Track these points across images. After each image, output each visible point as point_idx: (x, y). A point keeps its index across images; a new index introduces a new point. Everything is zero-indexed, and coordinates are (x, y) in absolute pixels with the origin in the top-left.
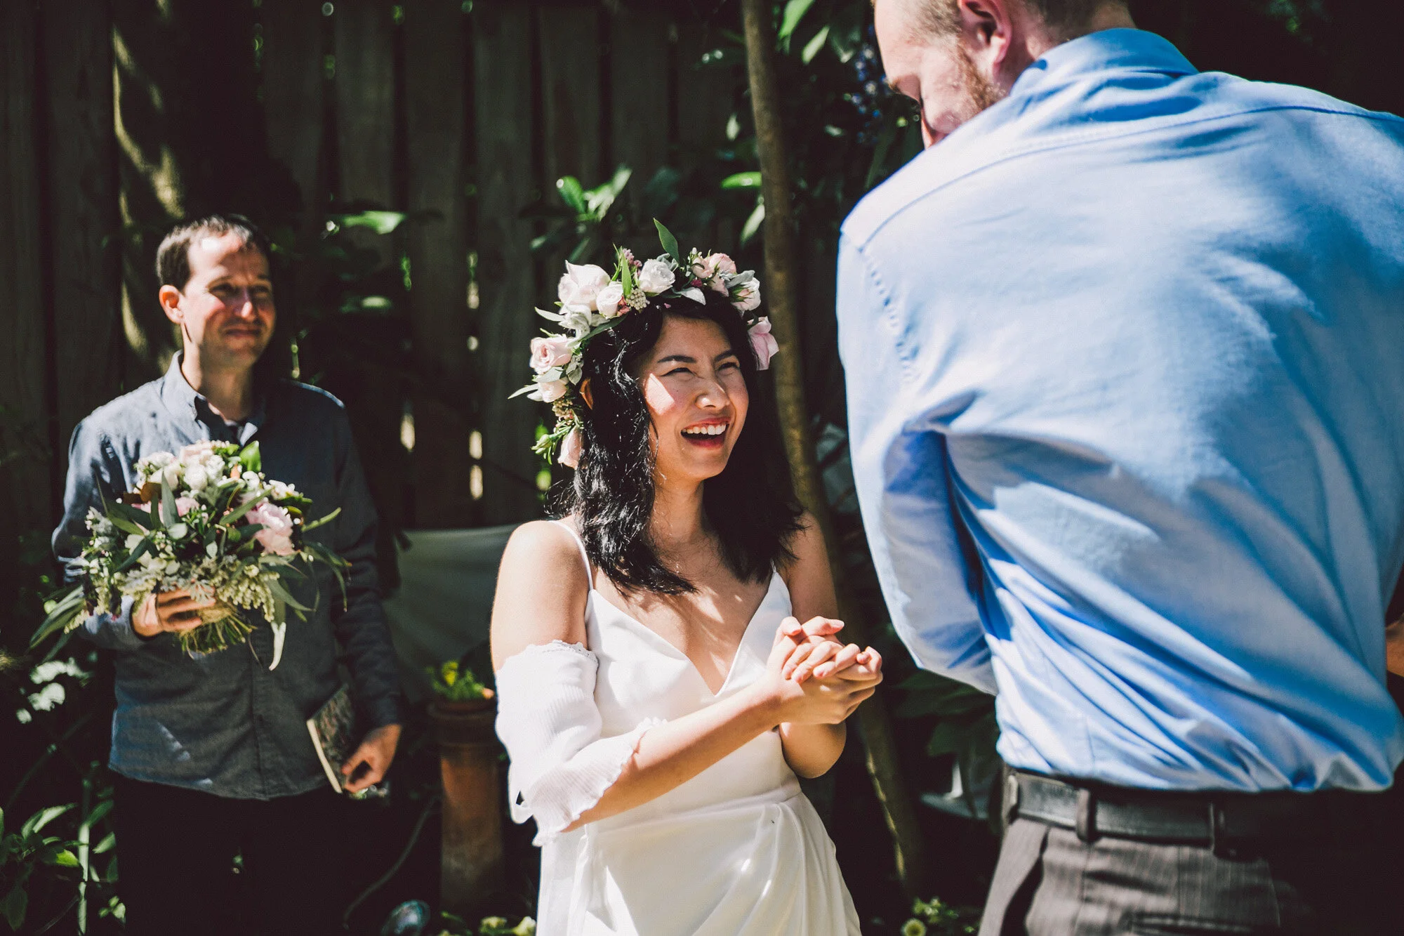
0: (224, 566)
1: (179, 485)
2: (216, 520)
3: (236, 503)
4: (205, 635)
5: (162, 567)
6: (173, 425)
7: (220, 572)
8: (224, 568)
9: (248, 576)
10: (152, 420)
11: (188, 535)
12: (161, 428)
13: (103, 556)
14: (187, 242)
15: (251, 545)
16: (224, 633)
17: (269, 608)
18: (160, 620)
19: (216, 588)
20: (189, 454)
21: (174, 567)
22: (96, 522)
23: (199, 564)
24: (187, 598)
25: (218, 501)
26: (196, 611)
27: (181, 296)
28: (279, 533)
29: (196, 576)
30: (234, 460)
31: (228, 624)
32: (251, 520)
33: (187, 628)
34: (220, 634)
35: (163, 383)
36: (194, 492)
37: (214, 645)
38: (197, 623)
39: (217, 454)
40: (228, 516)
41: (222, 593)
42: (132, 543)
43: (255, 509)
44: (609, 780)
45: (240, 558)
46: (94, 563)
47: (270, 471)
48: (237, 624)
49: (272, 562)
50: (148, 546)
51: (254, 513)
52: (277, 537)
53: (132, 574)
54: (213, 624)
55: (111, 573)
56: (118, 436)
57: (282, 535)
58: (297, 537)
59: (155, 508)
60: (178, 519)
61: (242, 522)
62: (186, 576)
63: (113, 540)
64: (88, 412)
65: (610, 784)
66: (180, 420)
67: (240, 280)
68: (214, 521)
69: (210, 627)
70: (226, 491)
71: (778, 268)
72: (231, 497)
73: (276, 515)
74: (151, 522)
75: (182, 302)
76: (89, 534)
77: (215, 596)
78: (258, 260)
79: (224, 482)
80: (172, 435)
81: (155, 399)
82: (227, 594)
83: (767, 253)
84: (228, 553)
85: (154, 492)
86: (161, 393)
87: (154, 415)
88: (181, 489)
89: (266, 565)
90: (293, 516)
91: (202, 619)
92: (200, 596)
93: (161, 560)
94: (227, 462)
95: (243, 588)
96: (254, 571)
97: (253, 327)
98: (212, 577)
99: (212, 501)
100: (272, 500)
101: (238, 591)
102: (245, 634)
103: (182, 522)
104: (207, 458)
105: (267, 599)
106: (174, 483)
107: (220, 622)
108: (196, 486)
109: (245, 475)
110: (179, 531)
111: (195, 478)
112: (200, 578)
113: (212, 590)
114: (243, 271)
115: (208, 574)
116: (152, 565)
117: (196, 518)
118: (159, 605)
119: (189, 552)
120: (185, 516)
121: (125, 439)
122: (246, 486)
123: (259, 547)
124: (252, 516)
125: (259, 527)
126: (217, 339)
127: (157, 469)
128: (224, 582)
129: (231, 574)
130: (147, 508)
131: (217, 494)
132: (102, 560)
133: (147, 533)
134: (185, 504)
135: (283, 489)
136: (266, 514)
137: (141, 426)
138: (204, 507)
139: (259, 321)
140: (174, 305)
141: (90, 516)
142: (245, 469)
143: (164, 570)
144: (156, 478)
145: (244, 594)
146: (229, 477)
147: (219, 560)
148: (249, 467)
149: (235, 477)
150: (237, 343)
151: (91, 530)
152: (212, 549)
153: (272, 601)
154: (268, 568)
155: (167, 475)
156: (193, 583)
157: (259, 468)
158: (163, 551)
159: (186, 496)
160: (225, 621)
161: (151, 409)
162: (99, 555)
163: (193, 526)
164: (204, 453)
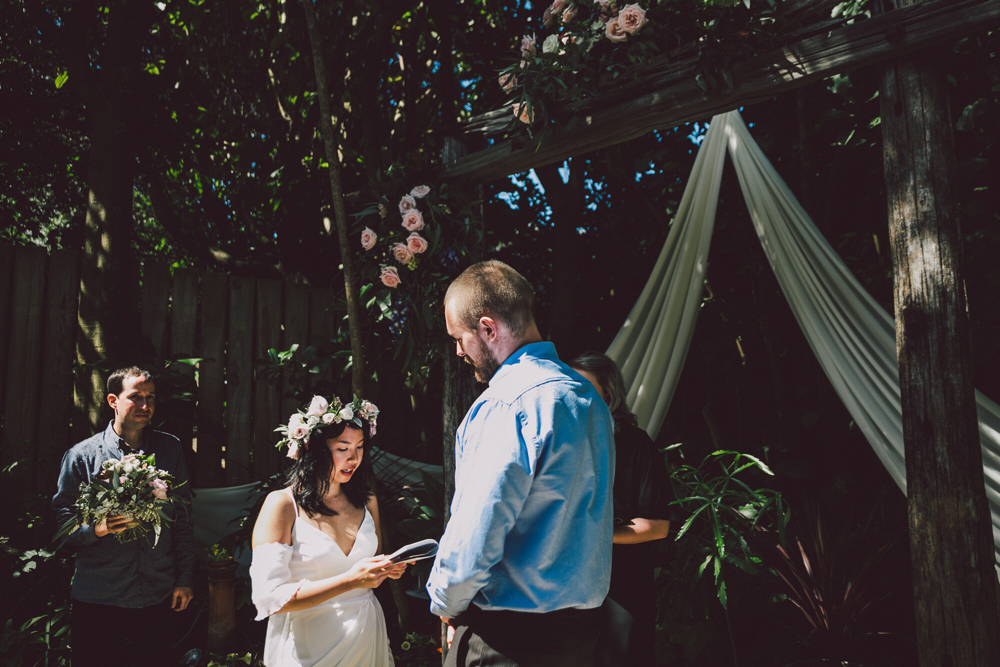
0: (139, 504)
1: (120, 471)
2: (137, 484)
3: (145, 478)
4: (128, 533)
5: (112, 505)
6: (109, 450)
7: (137, 507)
8: (138, 505)
9: (149, 508)
10: (100, 449)
11: (124, 492)
12: (103, 452)
13: (85, 502)
14: (123, 377)
15: (151, 495)
16: (136, 533)
17: (158, 521)
18: (108, 528)
19: (134, 513)
20: (126, 459)
21: (117, 505)
22: (83, 487)
23: (127, 504)
24: (122, 519)
25: (137, 477)
26: (125, 523)
27: (117, 399)
28: (162, 490)
29: (126, 509)
30: (144, 461)
31: (138, 529)
32: (151, 485)
33: (121, 530)
34: (134, 533)
35: (105, 433)
36: (127, 474)
37: (132, 538)
38: (125, 528)
39: (137, 459)
40: (141, 483)
41: (137, 516)
42: (100, 496)
43: (153, 481)
44: (286, 601)
45: (146, 501)
46: (82, 505)
47: (158, 466)
48: (142, 529)
49: (158, 502)
50: (107, 496)
51: (152, 482)
52: (161, 492)
53: (98, 508)
54: (132, 529)
55: (90, 508)
56: (85, 456)
57: (163, 491)
58: (169, 492)
59: (111, 481)
60: (120, 485)
61: (148, 485)
62: (122, 509)
63: (91, 495)
64: (72, 446)
65: (286, 602)
66: (112, 448)
67: (143, 394)
68: (135, 486)
69: (131, 530)
70: (140, 473)
71: (358, 388)
72: (143, 476)
73: (161, 483)
74: (109, 486)
75: (117, 401)
76: (81, 493)
77: (134, 517)
78: (151, 386)
79: (140, 470)
80: (108, 455)
81: (101, 440)
82: (139, 516)
83: (353, 382)
84: (141, 499)
85: (110, 474)
86: (104, 437)
87: (101, 447)
88: (122, 472)
89: (156, 503)
90: (168, 484)
91: (127, 527)
92: (127, 518)
93: (112, 502)
94: (141, 462)
95: (146, 513)
96: (152, 506)
97: (146, 414)
98: (133, 509)
99: (134, 478)
100: (159, 477)
101: (144, 514)
102: (144, 532)
103: (122, 486)
104: (133, 460)
105: (157, 517)
106: (118, 470)
107: (135, 528)
108: (128, 472)
109: (149, 467)
110: (121, 490)
111: (128, 468)
112: (128, 510)
113: (133, 514)
114: (145, 390)
115: (131, 508)
116: (107, 504)
117: (128, 485)
118: (108, 522)
119: (124, 499)
120: (123, 484)
121: (88, 457)
122: (149, 472)
123: (154, 496)
124: (151, 484)
125: (153, 488)
126: (131, 418)
127: (112, 465)
128: (138, 511)
129: (142, 508)
130: (108, 481)
131: (136, 475)
132: (85, 504)
133: (107, 491)
134: (123, 479)
135: (164, 473)
136: (157, 483)
137: (95, 451)
138: (131, 480)
139: (148, 411)
140: (113, 402)
141: (81, 485)
142: (148, 465)
143: (113, 506)
144: (111, 468)
145: (147, 516)
146: (142, 468)
147: (136, 502)
148: (150, 464)
149: (144, 467)
150: (139, 420)
151: (81, 491)
152: (134, 497)
153: (159, 518)
154: (157, 505)
155: (116, 467)
156: (125, 512)
157: (154, 464)
158: (113, 498)
159: (124, 476)
160: (137, 527)
161: (100, 444)
162: (84, 501)
163: (126, 488)
164: (132, 458)
